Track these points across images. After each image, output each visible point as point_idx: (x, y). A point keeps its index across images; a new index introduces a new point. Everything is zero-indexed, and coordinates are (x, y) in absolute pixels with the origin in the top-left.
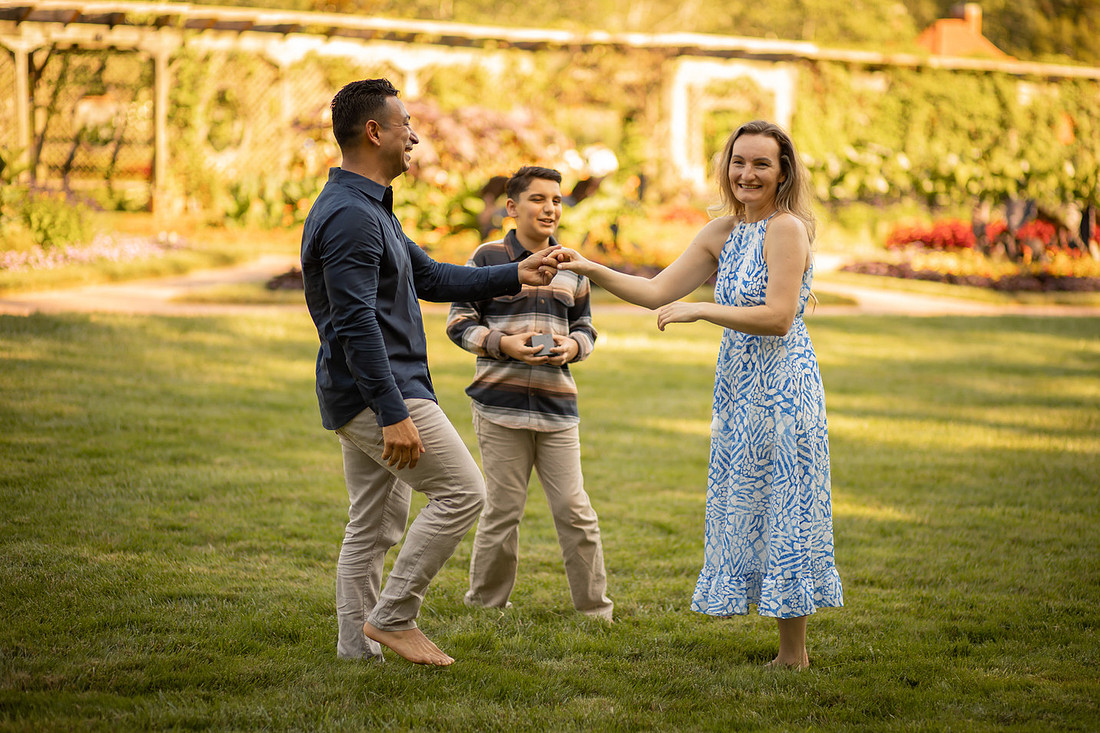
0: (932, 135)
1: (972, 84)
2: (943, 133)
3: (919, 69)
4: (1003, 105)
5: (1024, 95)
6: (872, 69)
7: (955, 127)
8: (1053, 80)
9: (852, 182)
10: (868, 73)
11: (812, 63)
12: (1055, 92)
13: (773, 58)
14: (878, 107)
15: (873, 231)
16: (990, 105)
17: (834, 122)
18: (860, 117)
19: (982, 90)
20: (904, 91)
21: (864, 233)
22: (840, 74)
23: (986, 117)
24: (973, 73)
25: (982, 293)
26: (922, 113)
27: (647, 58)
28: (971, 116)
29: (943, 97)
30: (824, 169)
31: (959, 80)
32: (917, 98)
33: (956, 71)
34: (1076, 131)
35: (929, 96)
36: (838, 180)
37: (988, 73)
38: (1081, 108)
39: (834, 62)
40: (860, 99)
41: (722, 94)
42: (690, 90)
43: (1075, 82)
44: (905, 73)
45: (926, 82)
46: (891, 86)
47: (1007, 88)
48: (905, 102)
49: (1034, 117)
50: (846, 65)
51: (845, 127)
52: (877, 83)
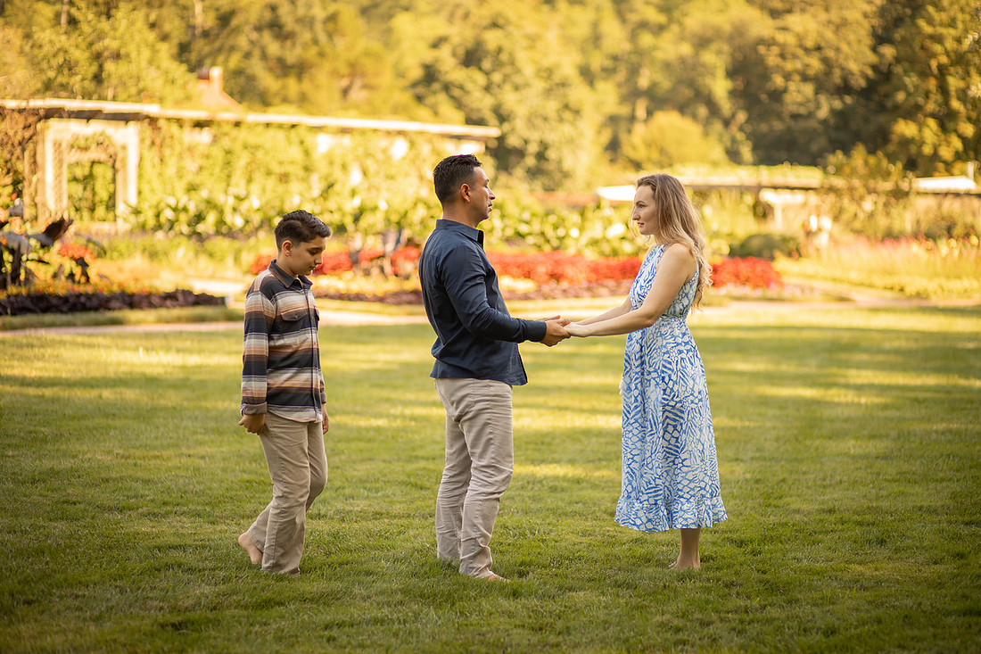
0: (250, 181)
1: (281, 135)
2: (259, 177)
3: (237, 124)
4: (307, 153)
5: (323, 144)
6: (199, 125)
7: (269, 173)
8: (344, 131)
9: (211, 218)
10: (197, 129)
11: (152, 120)
12: (346, 140)
13: (125, 118)
14: (208, 157)
15: (237, 259)
16: (295, 153)
17: (171, 170)
18: (191, 165)
19: (289, 140)
20: (226, 143)
21: (230, 261)
22: (174, 128)
23: (292, 162)
24: (280, 126)
25: (377, 306)
26: (242, 160)
27: (21, 120)
28: (281, 163)
29: (257, 147)
30: (185, 209)
31: (271, 132)
32: (237, 147)
33: (268, 125)
34: (365, 173)
35: (245, 147)
36: (199, 218)
37: (293, 126)
38: (368, 155)
39: (169, 119)
40: (191, 149)
41: (86, 149)
42: (58, 145)
43: (363, 132)
44: (226, 128)
45: (242, 134)
46: (215, 140)
47: (309, 139)
48: (228, 152)
49: (331, 163)
50: (180, 122)
51: (180, 174)
52: (205, 136)
